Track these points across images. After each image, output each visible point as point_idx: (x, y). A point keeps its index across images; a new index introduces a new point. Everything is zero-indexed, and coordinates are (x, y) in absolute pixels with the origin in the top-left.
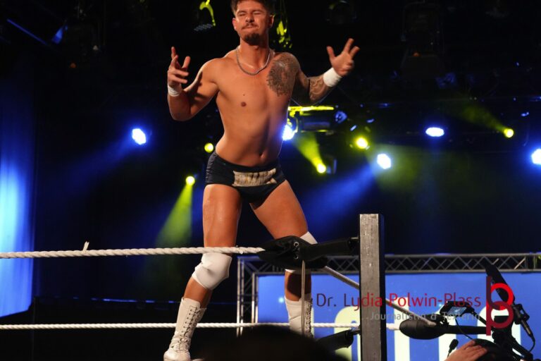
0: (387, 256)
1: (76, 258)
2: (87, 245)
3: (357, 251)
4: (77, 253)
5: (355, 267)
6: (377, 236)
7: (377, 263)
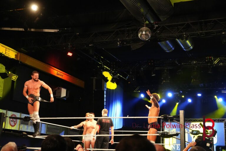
0: (185, 119)
1: (126, 118)
2: (128, 116)
3: (179, 118)
4: (126, 117)
5: (179, 121)
6: (183, 115)
7: (183, 120)
